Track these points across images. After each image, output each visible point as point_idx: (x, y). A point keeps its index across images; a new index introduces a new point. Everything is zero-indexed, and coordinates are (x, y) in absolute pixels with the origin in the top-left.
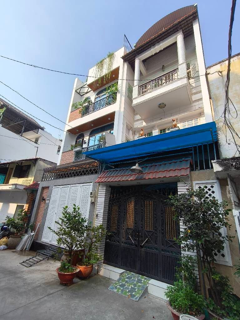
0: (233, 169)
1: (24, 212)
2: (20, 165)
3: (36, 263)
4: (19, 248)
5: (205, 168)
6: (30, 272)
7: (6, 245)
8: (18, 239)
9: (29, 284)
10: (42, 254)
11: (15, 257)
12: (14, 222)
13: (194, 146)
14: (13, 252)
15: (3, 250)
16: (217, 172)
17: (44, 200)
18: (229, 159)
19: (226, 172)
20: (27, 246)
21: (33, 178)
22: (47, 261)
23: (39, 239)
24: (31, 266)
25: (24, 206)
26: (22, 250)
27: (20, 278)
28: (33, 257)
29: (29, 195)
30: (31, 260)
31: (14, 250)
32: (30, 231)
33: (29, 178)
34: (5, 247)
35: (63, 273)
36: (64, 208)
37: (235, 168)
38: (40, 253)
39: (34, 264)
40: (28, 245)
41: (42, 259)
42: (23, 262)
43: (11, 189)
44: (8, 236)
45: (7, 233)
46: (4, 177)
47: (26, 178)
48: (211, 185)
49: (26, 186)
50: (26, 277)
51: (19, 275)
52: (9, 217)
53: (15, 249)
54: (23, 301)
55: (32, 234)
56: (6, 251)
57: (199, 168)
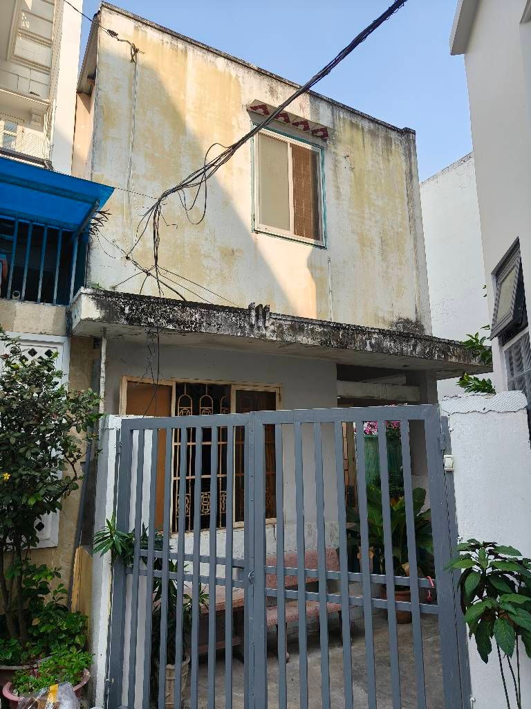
0: (123, 321)
5: (39, 297)
13: (34, 223)
16: (88, 320)
18: (120, 295)
19: (106, 325)
37: (127, 319)
48: (47, 349)
57: (24, 292)
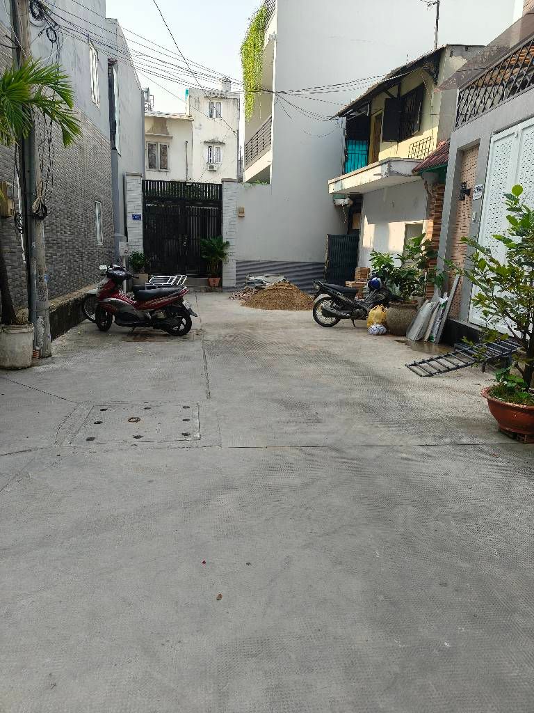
1: (423, 244)
2: (396, 96)
3: (445, 371)
4: (413, 334)
6: (426, 388)
7: (384, 323)
8: (409, 312)
9: (412, 410)
10: (465, 351)
11: (401, 351)
12: (391, 267)
14: (399, 341)
15: (378, 334)
17: (468, 195)
20: (432, 332)
21: (436, 129)
22: (481, 373)
23: (462, 315)
24: (431, 375)
25: (421, 225)
26: (420, 341)
27: (395, 393)
28: (440, 358)
29: (429, 189)
30: (433, 363)
31: (402, 339)
32: (437, 291)
33: (427, 133)
34: (383, 329)
35: (499, 400)
36: (508, 196)
38: (459, 349)
39: (440, 372)
40: (435, 330)
41: (462, 364)
42: (415, 365)
43: (380, 177)
44: (385, 303)
45: (382, 296)
46: (364, 148)
47: (417, 135)
49: (419, 161)
50: (410, 394)
51: (396, 388)
52: (376, 254)
53: (405, 335)
54: (385, 435)
55: (442, 301)
56: (384, 338)
